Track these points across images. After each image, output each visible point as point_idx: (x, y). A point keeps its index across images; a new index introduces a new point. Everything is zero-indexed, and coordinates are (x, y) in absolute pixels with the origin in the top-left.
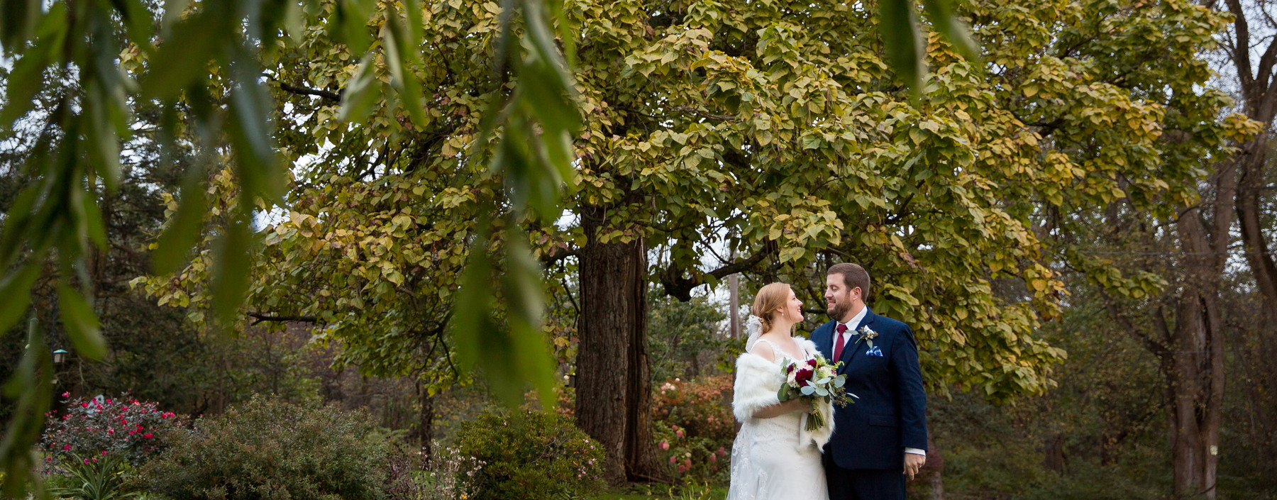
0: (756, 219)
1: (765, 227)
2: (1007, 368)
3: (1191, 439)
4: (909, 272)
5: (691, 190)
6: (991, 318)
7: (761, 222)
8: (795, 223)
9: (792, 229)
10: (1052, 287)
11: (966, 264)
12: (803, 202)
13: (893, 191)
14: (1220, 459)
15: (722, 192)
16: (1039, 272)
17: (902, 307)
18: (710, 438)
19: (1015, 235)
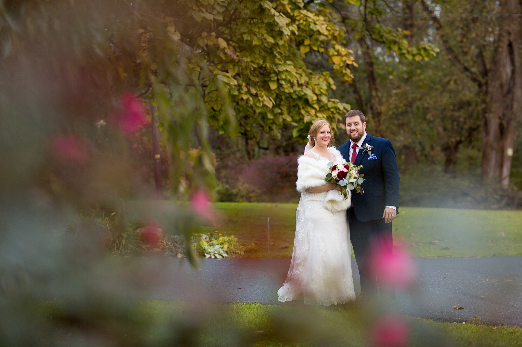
2: (307, 119)
3: (495, 145)
4: (232, 61)
6: (300, 85)
8: (148, 35)
10: (345, 61)
11: (275, 53)
13: (223, 6)
14: (514, 159)
16: (338, 51)
19: (318, 27)
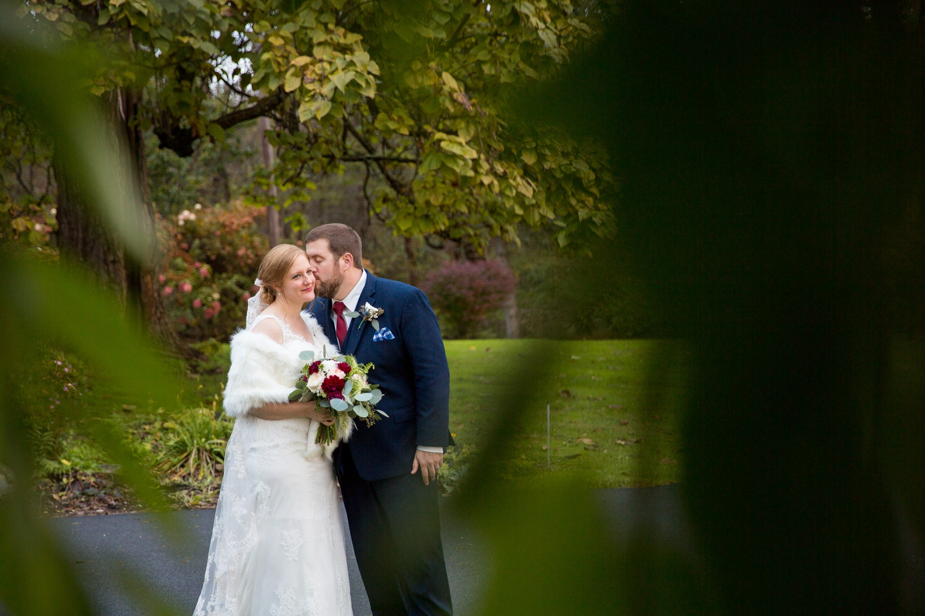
0: (268, 62)
1: (280, 72)
2: (582, 214)
5: (181, 19)
7: (275, 66)
8: (318, 68)
9: (314, 76)
12: (328, 38)
13: (446, 13)
15: (224, 17)
17: (456, 162)
18: (243, 273)
